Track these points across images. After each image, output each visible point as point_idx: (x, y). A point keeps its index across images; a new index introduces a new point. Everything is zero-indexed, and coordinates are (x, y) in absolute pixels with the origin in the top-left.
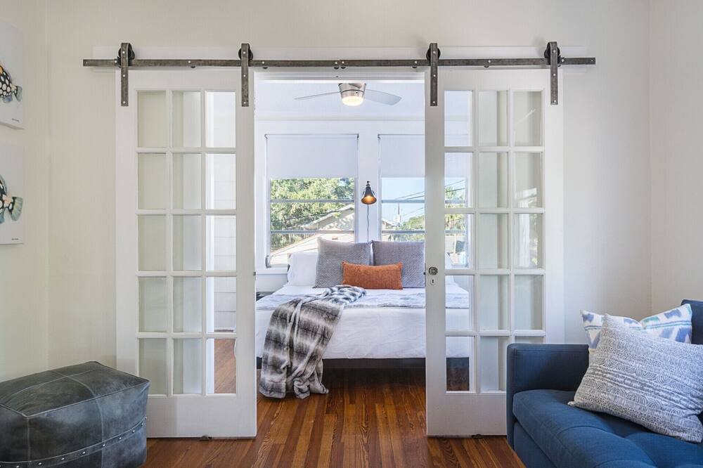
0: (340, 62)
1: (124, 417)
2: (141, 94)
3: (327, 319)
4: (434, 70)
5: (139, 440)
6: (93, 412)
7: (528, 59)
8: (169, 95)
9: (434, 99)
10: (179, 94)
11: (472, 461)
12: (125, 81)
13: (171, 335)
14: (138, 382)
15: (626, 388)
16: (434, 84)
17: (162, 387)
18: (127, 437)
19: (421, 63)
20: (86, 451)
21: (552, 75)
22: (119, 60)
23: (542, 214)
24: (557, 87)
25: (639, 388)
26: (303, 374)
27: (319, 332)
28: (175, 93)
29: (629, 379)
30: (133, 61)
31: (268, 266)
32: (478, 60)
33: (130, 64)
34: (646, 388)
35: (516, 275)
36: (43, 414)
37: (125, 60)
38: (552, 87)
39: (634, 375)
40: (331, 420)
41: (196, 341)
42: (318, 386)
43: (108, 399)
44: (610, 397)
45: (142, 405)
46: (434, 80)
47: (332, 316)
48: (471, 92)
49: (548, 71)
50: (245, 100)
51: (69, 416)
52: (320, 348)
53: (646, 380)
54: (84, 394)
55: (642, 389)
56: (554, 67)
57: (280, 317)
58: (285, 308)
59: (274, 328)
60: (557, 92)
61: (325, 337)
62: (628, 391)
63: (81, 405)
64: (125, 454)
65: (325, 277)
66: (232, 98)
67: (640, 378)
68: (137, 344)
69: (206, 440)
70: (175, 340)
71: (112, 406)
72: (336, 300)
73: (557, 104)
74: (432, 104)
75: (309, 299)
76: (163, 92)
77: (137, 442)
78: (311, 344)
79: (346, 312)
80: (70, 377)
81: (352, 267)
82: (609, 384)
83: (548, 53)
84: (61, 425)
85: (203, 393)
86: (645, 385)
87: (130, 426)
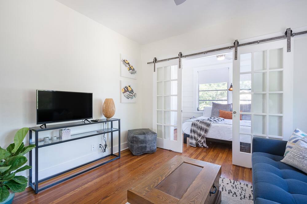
0: (205, 52)
1: (151, 140)
2: (158, 68)
3: (207, 126)
4: (236, 48)
5: (155, 146)
6: (145, 137)
7: (276, 37)
8: (163, 68)
9: (236, 58)
10: (165, 67)
11: (245, 174)
12: (155, 66)
13: (163, 125)
14: (155, 133)
15: (297, 158)
16: (236, 53)
17: (161, 136)
18: (152, 144)
19: (232, 47)
20: (144, 145)
21: (288, 41)
22: (154, 62)
23: (282, 93)
24: (290, 45)
25: (302, 158)
26: (200, 142)
27: (205, 130)
28: (164, 67)
29: (299, 154)
30: (156, 61)
31: (198, 110)
32: (254, 42)
33: (156, 62)
34: (305, 158)
35: (269, 116)
36: (137, 136)
37: (155, 62)
38: (288, 46)
39: (301, 153)
40: (205, 154)
41: (169, 127)
42: (205, 145)
43: (148, 135)
44: (292, 161)
45: (156, 138)
46: (236, 52)
47: (209, 125)
48: (251, 53)
49: (286, 40)
50: (180, 67)
51: (141, 137)
52: (205, 135)
53: (306, 155)
54: (144, 134)
55: (304, 158)
56: (289, 38)
57: (194, 125)
58: (195, 122)
59: (192, 128)
60: (290, 47)
61: (206, 131)
62: (298, 159)
63: (143, 135)
64: (152, 148)
65: (214, 114)
66: (177, 66)
67: (303, 154)
68: (157, 125)
69: (170, 151)
70: (164, 126)
71: (149, 137)
72: (210, 121)
73: (290, 51)
74: (235, 59)
75: (202, 120)
76: (162, 67)
77: (154, 146)
78: (203, 133)
79: (213, 124)
80: (143, 130)
81: (222, 112)
82: (292, 156)
83: (286, 33)
84: (140, 139)
85: (170, 139)
86: (305, 157)
87: (152, 142)
